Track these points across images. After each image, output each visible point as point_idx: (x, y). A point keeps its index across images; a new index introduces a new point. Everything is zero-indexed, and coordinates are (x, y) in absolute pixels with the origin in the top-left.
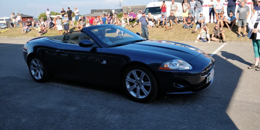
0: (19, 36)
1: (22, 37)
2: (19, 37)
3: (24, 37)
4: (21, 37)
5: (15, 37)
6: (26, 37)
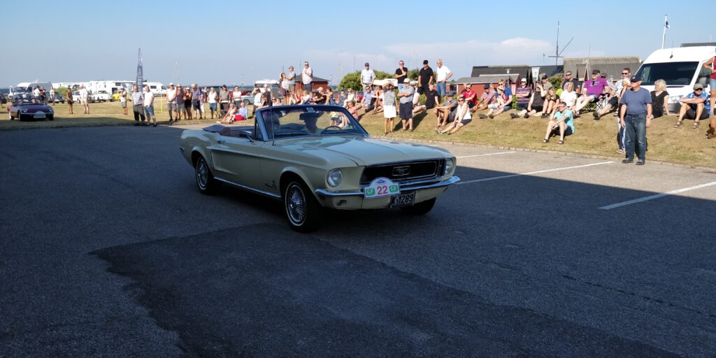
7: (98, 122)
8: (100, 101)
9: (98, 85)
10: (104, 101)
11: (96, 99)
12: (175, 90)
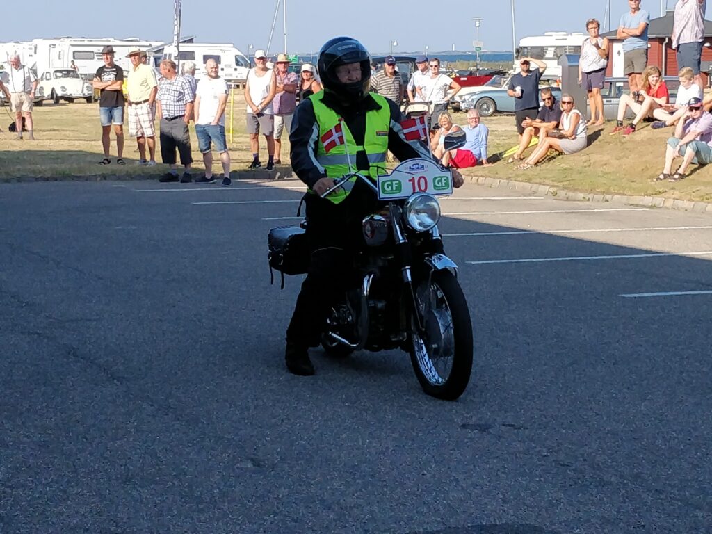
0: (638, 192)
1: (658, 200)
2: (636, 199)
3: (669, 203)
4: (648, 200)
5: (608, 192)
6: (686, 204)
7: (45, 168)
8: (56, 99)
9: (55, 52)
10: (70, 100)
11: (47, 93)
12: (270, 74)
